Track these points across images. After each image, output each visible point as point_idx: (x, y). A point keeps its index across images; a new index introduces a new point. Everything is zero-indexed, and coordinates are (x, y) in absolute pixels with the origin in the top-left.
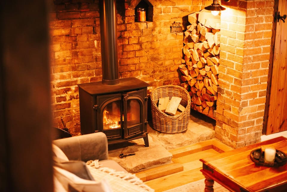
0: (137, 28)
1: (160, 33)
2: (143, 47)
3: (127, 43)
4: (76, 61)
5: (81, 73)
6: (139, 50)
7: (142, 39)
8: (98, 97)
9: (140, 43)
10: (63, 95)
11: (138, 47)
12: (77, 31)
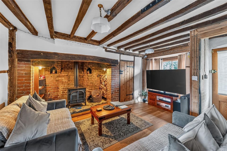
0: (87, 75)
1: (94, 76)
2: (89, 80)
3: (84, 78)
4: (69, 82)
5: (70, 85)
6: (88, 81)
7: (89, 78)
8: (70, 91)
9: (88, 79)
10: (64, 91)
11: (87, 80)
12: (70, 75)
